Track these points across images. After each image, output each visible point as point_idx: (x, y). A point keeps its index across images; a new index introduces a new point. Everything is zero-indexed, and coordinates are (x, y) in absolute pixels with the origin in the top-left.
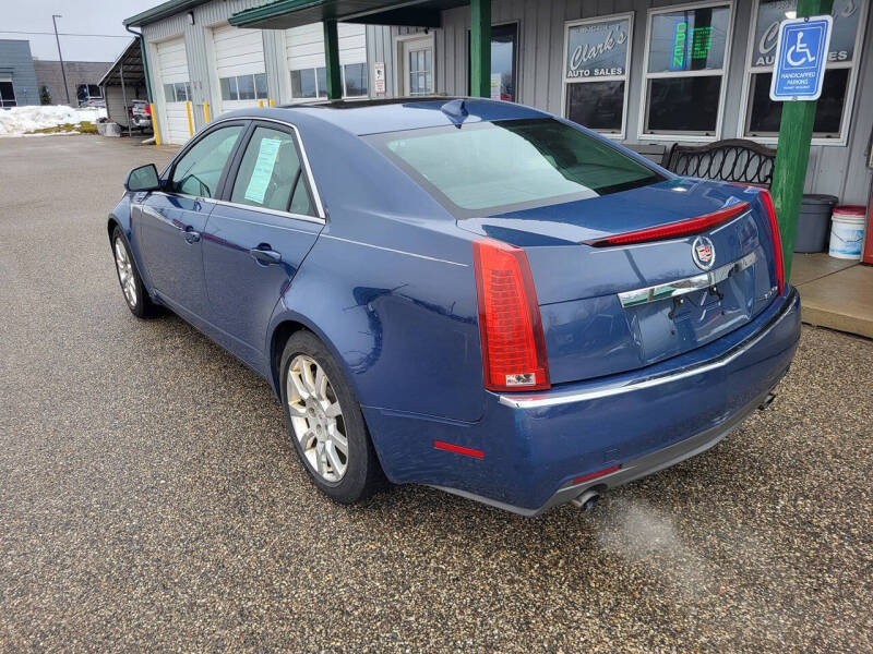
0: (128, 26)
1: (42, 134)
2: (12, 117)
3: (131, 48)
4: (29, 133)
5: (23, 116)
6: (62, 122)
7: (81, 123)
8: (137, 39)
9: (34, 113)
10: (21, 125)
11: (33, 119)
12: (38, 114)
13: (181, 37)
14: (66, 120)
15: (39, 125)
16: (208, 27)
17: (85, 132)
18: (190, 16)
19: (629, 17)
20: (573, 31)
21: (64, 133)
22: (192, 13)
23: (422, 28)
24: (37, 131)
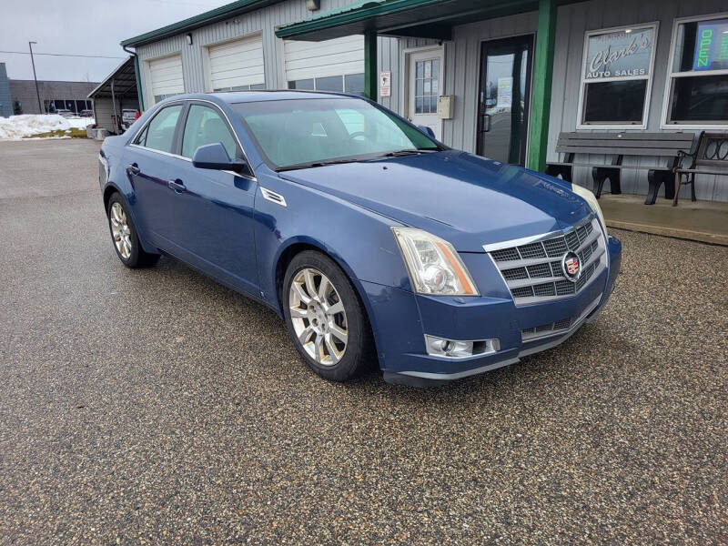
0: (124, 46)
1: (38, 138)
2: (12, 124)
3: (124, 65)
4: (27, 137)
5: (20, 123)
6: (54, 129)
7: (71, 129)
8: (132, 57)
9: (30, 120)
10: (19, 131)
11: (29, 126)
12: (33, 122)
13: (178, 54)
14: (58, 127)
15: (35, 131)
16: (205, 47)
17: (75, 136)
18: (188, 37)
19: (654, 26)
20: (593, 40)
21: (57, 137)
22: (190, 35)
23: (438, 41)
24: (33, 136)
